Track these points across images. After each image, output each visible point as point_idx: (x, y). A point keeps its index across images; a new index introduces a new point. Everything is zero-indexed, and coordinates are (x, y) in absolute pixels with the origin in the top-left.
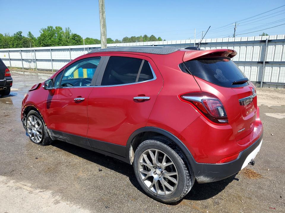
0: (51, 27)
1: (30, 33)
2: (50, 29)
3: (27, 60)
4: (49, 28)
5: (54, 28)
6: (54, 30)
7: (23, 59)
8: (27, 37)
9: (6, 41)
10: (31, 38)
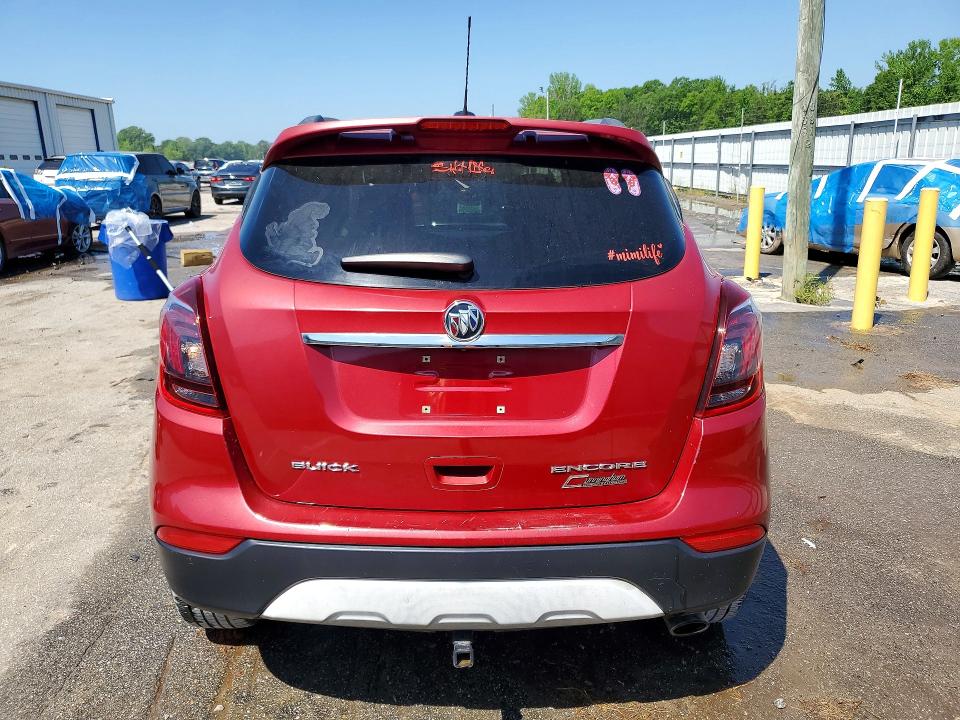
0: (924, 44)
1: (840, 73)
2: (919, 50)
3: (730, 168)
4: (913, 47)
5: (935, 46)
6: (932, 54)
7: (721, 165)
8: (830, 88)
9: (760, 108)
10: (839, 92)
